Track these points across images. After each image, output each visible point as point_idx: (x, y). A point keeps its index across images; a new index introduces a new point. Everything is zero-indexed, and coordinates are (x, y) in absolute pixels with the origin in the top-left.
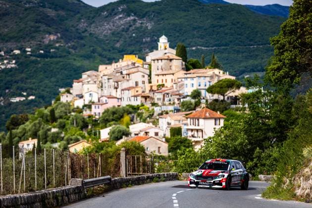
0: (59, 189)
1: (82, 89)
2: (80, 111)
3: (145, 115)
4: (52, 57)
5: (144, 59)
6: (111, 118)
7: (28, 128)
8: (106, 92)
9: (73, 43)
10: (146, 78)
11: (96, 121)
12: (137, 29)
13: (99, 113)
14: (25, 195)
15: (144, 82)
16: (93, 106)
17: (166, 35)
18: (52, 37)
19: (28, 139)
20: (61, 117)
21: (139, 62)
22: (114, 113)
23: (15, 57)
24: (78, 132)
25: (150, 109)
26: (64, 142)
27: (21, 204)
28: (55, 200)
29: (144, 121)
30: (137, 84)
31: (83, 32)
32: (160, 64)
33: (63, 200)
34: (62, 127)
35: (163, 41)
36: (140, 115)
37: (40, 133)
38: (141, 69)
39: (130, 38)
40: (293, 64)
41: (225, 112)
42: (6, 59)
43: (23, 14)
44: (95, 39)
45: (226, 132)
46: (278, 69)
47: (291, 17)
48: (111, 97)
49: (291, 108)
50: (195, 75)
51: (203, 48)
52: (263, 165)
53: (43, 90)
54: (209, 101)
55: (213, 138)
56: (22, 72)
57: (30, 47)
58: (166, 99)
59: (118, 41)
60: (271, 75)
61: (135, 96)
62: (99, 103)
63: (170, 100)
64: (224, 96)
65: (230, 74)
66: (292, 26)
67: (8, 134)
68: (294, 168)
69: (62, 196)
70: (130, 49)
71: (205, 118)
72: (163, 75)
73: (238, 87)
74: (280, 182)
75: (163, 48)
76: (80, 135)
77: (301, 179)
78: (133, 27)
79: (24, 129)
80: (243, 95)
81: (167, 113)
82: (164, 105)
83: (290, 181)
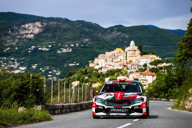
0: (88, 102)
1: (98, 61)
2: (97, 70)
3: (124, 73)
4: (87, 48)
5: (124, 50)
6: (110, 73)
7: (76, 77)
8: (108, 63)
9: (95, 43)
10: (125, 58)
11: (104, 75)
12: (122, 38)
13: (105, 72)
14: (74, 104)
15: (124, 60)
16: (103, 69)
17: (134, 40)
18: (87, 40)
19: (75, 81)
20: (89, 73)
21: (122, 51)
22: (111, 72)
23: (72, 47)
24: (96, 79)
25: (126, 71)
26: (90, 83)
27: (72, 108)
28: (86, 107)
29: (123, 75)
30: (121, 60)
31: (100, 38)
32: (131, 52)
33: (89, 106)
34: (90, 77)
35: (132, 43)
36: (122, 73)
37: (81, 79)
38: (123, 54)
39: (119, 41)
40: (186, 54)
41: (157, 73)
42: (68, 48)
43: (75, 30)
44: (104, 41)
45: (157, 81)
46: (180, 56)
47: (186, 35)
48: (110, 65)
49: (184, 72)
50: (145, 57)
51: (149, 46)
52: (172, 95)
53: (83, 61)
54: (150, 68)
55: (152, 83)
56: (74, 54)
57: (78, 44)
58: (133, 67)
59: (114, 42)
60: (177, 58)
61: (120, 65)
62: (105, 67)
63: (134, 67)
64: (157, 66)
65: (160, 57)
66: (186, 38)
67: (68, 79)
68: (185, 97)
69: (89, 105)
70: (119, 45)
71: (149, 75)
72: (132, 57)
73: (163, 63)
74: (179, 103)
75: (132, 46)
76: (97, 80)
77: (188, 102)
78: (120, 37)
79: (74, 77)
80: (165, 66)
81: (133, 72)
82: (132, 69)
83: (183, 102)
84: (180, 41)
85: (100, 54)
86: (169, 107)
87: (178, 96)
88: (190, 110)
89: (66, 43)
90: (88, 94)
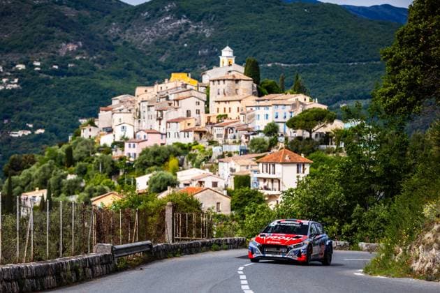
0: (80, 257)
1: (112, 120)
2: (107, 150)
3: (199, 157)
4: (70, 75)
5: (200, 80)
6: (152, 160)
7: (34, 174)
8: (145, 125)
9: (100, 56)
10: (202, 106)
11: (130, 165)
12: (190, 36)
13: (135, 154)
14: (33, 265)
15: (198, 112)
16: (126, 145)
17: (230, 46)
18: (71, 47)
19: (33, 190)
20: (81, 159)
21: (193, 84)
22: (156, 154)
23: (18, 74)
24: (105, 181)
25: (207, 150)
26: (85, 194)
27: (27, 277)
28: (74, 274)
29: (198, 166)
30: (188, 113)
31: (114, 40)
32: (222, 86)
33: (84, 273)
34: (83, 173)
35: (227, 53)
36: (192, 158)
37: (52, 180)
38: (195, 93)
39: (180, 49)
40: (412, 86)
41: (312, 155)
42: (6, 76)
43: (31, 13)
44: (131, 51)
45: (314, 182)
46: (391, 94)
47: (410, 20)
48: (151, 132)
49: (406, 150)
50: (270, 103)
51: (282, 65)
52: (366, 229)
53: (57, 122)
54: (290, 139)
55: (296, 190)
56: (27, 96)
57: (40, 61)
58: (230, 135)
59: (163, 54)
60: (380, 102)
61: (186, 131)
62: (135, 140)
63: (235, 137)
64: (311, 133)
65: (320, 102)
66: (412, 33)
67: (7, 181)
68: (411, 233)
69: (84, 268)
70: (180, 65)
71: (284, 163)
72: (226, 102)
73: (331, 121)
74: (390, 252)
75: (226, 63)
76: (107, 184)
77: (420, 247)
78: (185, 35)
79: (29, 175)
80: (337, 131)
81: (230, 155)
82: (226, 143)
83: (405, 250)
84: (390, 44)
85: (115, 96)
86: (357, 267)
87: (384, 229)
88: (428, 275)
90: (81, 230)
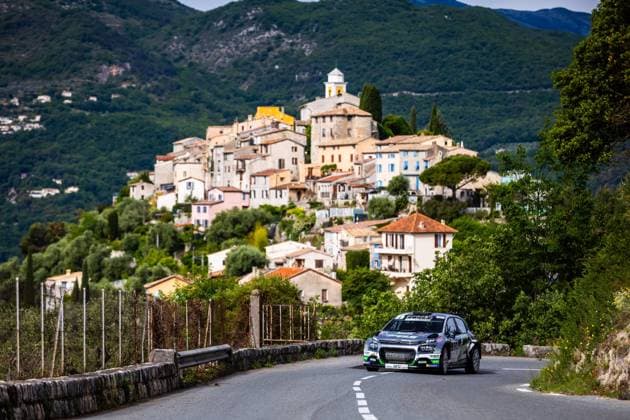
0: (130, 369)
1: (173, 174)
2: (167, 216)
3: (297, 225)
4: (114, 110)
5: (297, 116)
6: (230, 230)
7: (63, 251)
8: (220, 180)
9: (156, 83)
10: (300, 153)
11: (199, 236)
12: (284, 54)
13: (206, 222)
14: (65, 380)
15: (295, 161)
16: (194, 208)
17: (340, 69)
18: (115, 71)
19: (63, 272)
20: (130, 229)
21: (287, 121)
22: (235, 221)
23: (41, 109)
24: (164, 259)
25: (308, 214)
26: (135, 279)
27: (57, 398)
28: (123, 392)
29: (296, 238)
30: (281, 163)
31: (176, 61)
32: (329, 124)
33: (137, 391)
34: (132, 248)
35: (335, 78)
36: (286, 226)
37: (89, 259)
38: (290, 135)
39: (269, 73)
40: (597, 124)
41: (456, 221)
42: (23, 113)
43: (57, 23)
44: (199, 74)
45: (459, 259)
46: (568, 135)
47: (594, 31)
48: (229, 190)
49: (588, 213)
50: (397, 148)
51: (414, 94)
52: (533, 326)
53: (95, 176)
54: (425, 200)
55: (434, 271)
56: (54, 139)
57: (71, 90)
58: (340, 195)
59: (245, 80)
60: (554, 145)
61: (278, 189)
62: (207, 201)
63: (347, 197)
64: (454, 190)
65: (467, 147)
66: (596, 49)
67: (26, 261)
69: (136, 384)
70: (268, 95)
71: (417, 233)
72: (334, 147)
73: (483, 172)
74: (567, 359)
75: (334, 93)
76: (167, 264)
77: (611, 352)
78: (276, 52)
79: (57, 252)
80: (492, 188)
81: (340, 222)
82: (335, 206)
83: (588, 356)
84: (566, 65)
85: (177, 139)
86: (520, 380)
87: (559, 327)
88: (622, 392)
89: (11, 87)
90: (131, 330)
